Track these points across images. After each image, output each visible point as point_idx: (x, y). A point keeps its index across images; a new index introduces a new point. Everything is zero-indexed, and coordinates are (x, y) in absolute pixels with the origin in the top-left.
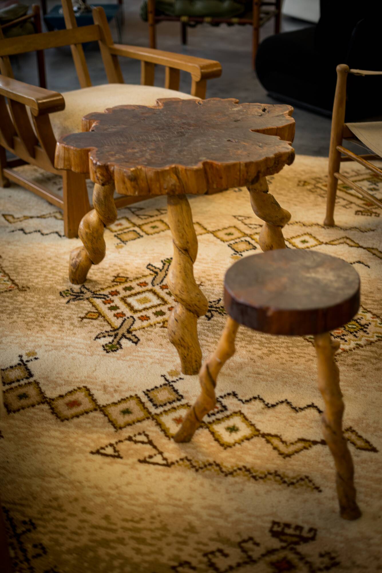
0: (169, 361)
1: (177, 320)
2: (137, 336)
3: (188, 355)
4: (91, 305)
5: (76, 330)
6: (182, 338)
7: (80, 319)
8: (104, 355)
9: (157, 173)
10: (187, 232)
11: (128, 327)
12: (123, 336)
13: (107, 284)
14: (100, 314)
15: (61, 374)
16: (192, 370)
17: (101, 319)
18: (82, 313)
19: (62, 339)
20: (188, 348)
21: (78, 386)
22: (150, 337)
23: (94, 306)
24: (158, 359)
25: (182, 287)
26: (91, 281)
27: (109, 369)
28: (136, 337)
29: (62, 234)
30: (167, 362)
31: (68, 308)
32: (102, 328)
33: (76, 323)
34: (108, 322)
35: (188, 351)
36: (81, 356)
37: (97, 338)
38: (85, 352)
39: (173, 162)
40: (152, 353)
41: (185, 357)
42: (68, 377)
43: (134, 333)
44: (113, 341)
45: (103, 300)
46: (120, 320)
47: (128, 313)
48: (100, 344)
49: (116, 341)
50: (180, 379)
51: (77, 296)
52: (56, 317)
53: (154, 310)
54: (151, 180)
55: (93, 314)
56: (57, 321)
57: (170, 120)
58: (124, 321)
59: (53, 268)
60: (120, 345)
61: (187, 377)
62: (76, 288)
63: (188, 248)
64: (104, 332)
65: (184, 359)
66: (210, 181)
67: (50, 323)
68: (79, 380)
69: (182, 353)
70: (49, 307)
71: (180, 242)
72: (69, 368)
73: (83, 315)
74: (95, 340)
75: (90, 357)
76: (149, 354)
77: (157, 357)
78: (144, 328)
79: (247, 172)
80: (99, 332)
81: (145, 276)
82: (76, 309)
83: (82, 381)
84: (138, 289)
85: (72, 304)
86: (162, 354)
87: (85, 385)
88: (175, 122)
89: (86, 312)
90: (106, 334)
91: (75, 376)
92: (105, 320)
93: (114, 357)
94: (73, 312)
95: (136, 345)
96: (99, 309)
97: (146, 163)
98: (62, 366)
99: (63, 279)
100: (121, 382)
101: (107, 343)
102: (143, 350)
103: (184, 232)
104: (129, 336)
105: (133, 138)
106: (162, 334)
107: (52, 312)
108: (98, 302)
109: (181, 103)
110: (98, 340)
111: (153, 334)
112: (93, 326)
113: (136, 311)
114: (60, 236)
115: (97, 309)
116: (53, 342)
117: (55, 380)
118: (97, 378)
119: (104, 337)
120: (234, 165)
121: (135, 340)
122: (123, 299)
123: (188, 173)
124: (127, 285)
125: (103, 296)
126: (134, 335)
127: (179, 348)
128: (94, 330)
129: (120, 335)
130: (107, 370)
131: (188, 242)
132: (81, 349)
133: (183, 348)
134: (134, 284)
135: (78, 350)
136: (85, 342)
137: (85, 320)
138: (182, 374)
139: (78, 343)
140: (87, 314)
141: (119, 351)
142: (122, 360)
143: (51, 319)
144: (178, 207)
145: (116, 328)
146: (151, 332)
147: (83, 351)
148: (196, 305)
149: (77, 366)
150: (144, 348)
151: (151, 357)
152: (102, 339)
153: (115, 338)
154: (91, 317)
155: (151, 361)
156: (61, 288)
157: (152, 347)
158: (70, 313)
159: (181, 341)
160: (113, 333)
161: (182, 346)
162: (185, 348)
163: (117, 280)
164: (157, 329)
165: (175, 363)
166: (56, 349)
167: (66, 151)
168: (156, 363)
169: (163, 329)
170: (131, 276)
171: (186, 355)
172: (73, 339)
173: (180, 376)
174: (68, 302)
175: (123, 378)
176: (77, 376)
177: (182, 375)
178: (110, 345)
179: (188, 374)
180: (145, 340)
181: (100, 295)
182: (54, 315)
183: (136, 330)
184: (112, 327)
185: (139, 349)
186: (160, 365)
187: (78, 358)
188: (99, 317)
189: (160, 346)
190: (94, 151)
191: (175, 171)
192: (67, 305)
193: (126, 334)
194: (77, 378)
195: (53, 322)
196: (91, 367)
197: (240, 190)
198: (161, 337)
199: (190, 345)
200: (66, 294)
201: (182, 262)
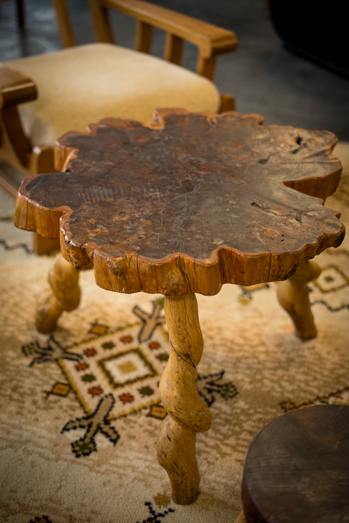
0: (155, 477)
1: (169, 439)
2: (117, 429)
3: (181, 482)
4: (59, 372)
5: (39, 412)
6: (175, 464)
7: (45, 395)
8: (73, 462)
9: (153, 268)
10: (190, 334)
11: (105, 413)
12: (99, 429)
13: (82, 337)
14: (71, 388)
15: (16, 492)
16: (185, 499)
17: (72, 395)
18: (48, 384)
19: (21, 428)
20: (183, 475)
21: (36, 516)
22: (133, 432)
23: (64, 373)
24: (142, 473)
25: (180, 403)
26: (62, 330)
27: (77, 488)
28: (115, 432)
29: (31, 247)
30: (153, 480)
31: (31, 374)
32: (71, 412)
33: (41, 403)
34: (80, 402)
35: (182, 478)
36: (43, 460)
37: (66, 429)
38: (49, 454)
39: (176, 248)
40: (135, 462)
41: (178, 484)
42: (25, 498)
43: (113, 424)
44: (85, 436)
45: (76, 363)
46: (96, 400)
47: (107, 389)
48: (68, 440)
49: (89, 435)
50: (171, 510)
51: (44, 355)
52: (15, 389)
53: (139, 385)
54: (144, 274)
55: (62, 387)
56: (16, 396)
57: (174, 156)
58: (101, 401)
59: (16, 305)
60: (95, 445)
61: (179, 508)
62: (43, 339)
63: (190, 353)
64: (74, 419)
65: (176, 485)
66: (227, 274)
67: (7, 398)
68: (38, 504)
69: (174, 480)
70: (7, 370)
71: (179, 346)
72: (27, 483)
73: (48, 388)
74: (62, 433)
75: (55, 463)
76: (131, 463)
77: (141, 469)
78: (125, 416)
79: (280, 267)
80: (67, 419)
81: (130, 326)
82: (41, 377)
83: (42, 507)
84: (120, 347)
85: (37, 368)
86: (148, 463)
87: (45, 514)
88: (179, 159)
89: (52, 382)
90: (77, 424)
91: (33, 497)
92: (78, 399)
93: (85, 465)
94: (38, 382)
95: (115, 445)
96: (71, 380)
97: (138, 248)
98: (18, 477)
99: (28, 324)
100: (93, 512)
101: (77, 438)
102: (123, 454)
103: (185, 333)
104: (106, 428)
105: (122, 191)
106: (149, 428)
107: (11, 381)
108: (69, 365)
109: (187, 119)
110: (66, 433)
111: (137, 426)
112: (61, 407)
113: (116, 386)
114: (28, 251)
115: (67, 379)
116: (9, 433)
117: (7, 502)
118: (62, 503)
119: (75, 428)
120: (263, 257)
121: (114, 437)
122: (101, 364)
123: (198, 269)
124: (107, 339)
125: (75, 357)
126: (113, 428)
127: (170, 473)
128: (62, 415)
129: (94, 428)
130: (75, 487)
131: (190, 347)
132: (43, 447)
133: (175, 474)
134: (115, 338)
135: (40, 450)
136: (50, 436)
137: (52, 398)
138: (172, 502)
139: (40, 437)
140: (54, 386)
141: (93, 456)
142: (95, 471)
143: (9, 392)
144: (181, 303)
145: (90, 413)
146: (135, 422)
147: (46, 452)
148: (196, 426)
149: (36, 478)
150: (124, 451)
151: (134, 469)
152: (72, 432)
153: (88, 431)
154: (59, 392)
155: (132, 475)
156: (25, 339)
157: (135, 451)
158: (34, 384)
159: (174, 466)
160: (85, 423)
161: (174, 472)
162: (178, 474)
163: (95, 330)
164: (142, 419)
165: (164, 481)
166: (12, 446)
167: (29, 208)
168: (139, 480)
169: (149, 419)
170: (112, 324)
171: (179, 482)
172: (35, 429)
173: (170, 506)
174: (31, 365)
175: (96, 504)
176: (36, 497)
177: (173, 505)
178: (81, 443)
179: (181, 504)
180: (126, 438)
181: (73, 354)
182: (12, 385)
183: (115, 419)
184: (85, 412)
185: (118, 453)
186: (144, 483)
187: (39, 465)
188: (69, 392)
189: (145, 450)
190: (67, 215)
191: (180, 263)
192: (30, 370)
193: (102, 426)
194: (36, 500)
195: (11, 398)
196: (55, 482)
197: (268, 286)
198: (147, 433)
199: (186, 471)
200: (30, 349)
201: (180, 369)
